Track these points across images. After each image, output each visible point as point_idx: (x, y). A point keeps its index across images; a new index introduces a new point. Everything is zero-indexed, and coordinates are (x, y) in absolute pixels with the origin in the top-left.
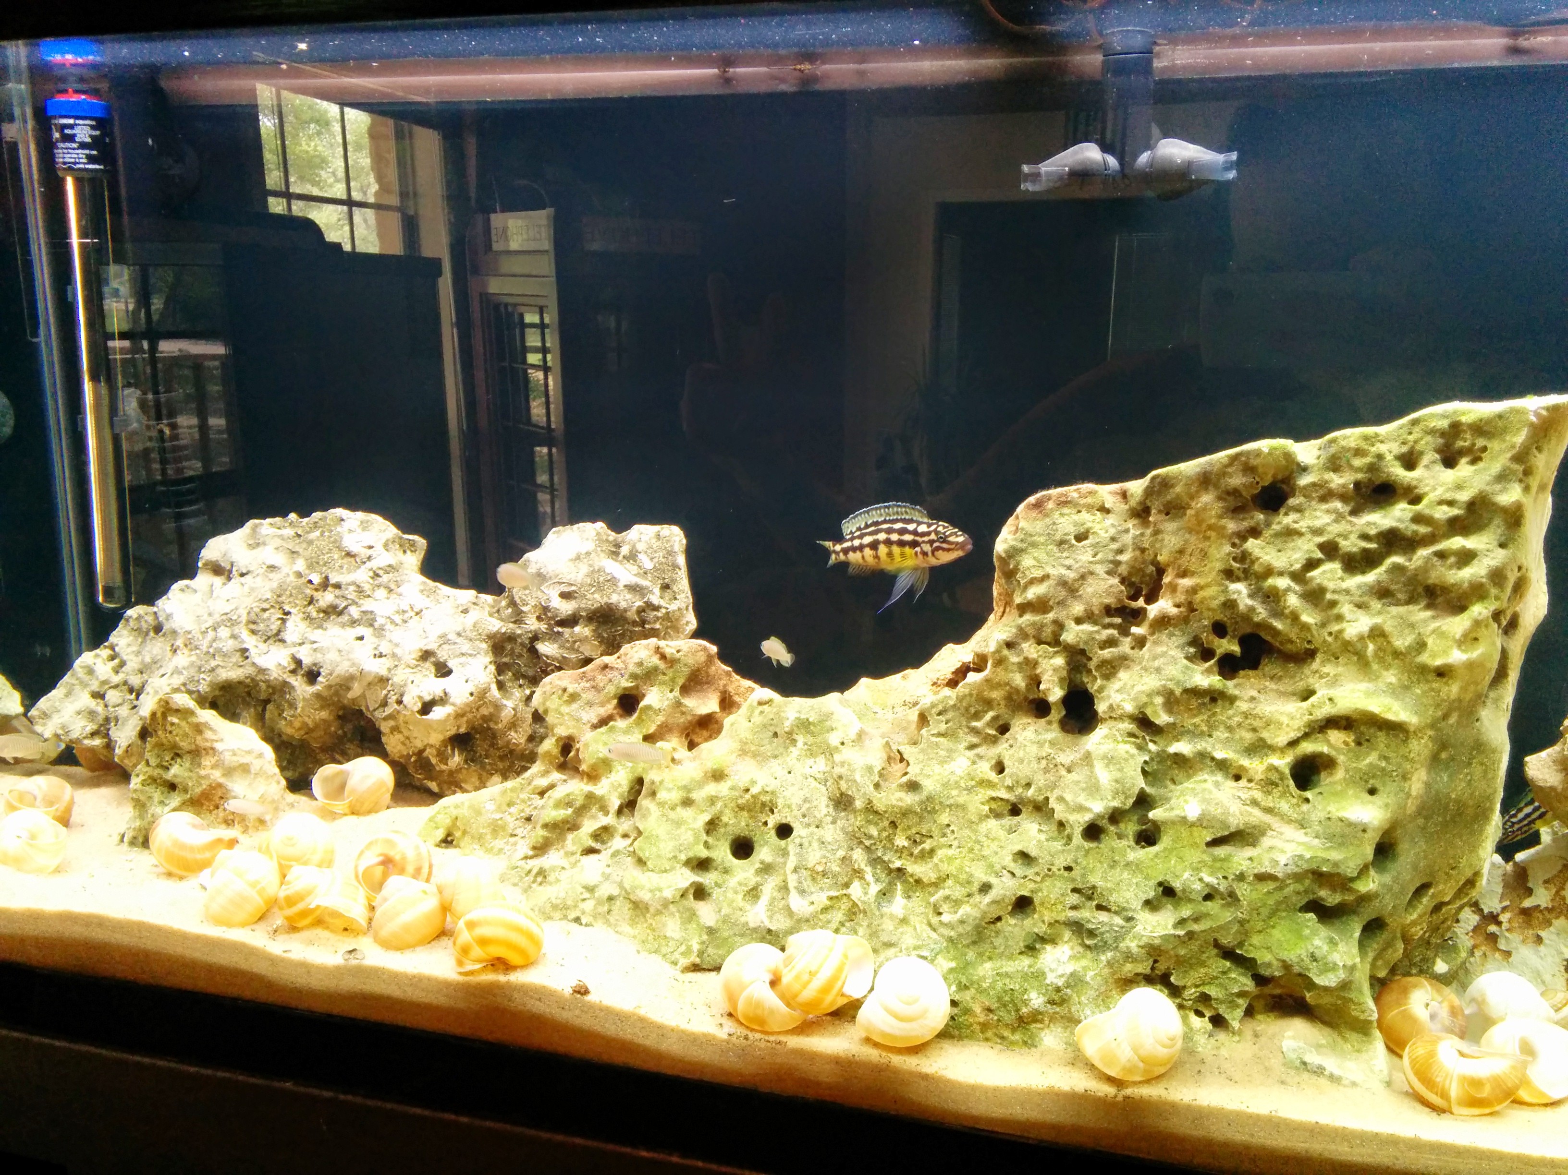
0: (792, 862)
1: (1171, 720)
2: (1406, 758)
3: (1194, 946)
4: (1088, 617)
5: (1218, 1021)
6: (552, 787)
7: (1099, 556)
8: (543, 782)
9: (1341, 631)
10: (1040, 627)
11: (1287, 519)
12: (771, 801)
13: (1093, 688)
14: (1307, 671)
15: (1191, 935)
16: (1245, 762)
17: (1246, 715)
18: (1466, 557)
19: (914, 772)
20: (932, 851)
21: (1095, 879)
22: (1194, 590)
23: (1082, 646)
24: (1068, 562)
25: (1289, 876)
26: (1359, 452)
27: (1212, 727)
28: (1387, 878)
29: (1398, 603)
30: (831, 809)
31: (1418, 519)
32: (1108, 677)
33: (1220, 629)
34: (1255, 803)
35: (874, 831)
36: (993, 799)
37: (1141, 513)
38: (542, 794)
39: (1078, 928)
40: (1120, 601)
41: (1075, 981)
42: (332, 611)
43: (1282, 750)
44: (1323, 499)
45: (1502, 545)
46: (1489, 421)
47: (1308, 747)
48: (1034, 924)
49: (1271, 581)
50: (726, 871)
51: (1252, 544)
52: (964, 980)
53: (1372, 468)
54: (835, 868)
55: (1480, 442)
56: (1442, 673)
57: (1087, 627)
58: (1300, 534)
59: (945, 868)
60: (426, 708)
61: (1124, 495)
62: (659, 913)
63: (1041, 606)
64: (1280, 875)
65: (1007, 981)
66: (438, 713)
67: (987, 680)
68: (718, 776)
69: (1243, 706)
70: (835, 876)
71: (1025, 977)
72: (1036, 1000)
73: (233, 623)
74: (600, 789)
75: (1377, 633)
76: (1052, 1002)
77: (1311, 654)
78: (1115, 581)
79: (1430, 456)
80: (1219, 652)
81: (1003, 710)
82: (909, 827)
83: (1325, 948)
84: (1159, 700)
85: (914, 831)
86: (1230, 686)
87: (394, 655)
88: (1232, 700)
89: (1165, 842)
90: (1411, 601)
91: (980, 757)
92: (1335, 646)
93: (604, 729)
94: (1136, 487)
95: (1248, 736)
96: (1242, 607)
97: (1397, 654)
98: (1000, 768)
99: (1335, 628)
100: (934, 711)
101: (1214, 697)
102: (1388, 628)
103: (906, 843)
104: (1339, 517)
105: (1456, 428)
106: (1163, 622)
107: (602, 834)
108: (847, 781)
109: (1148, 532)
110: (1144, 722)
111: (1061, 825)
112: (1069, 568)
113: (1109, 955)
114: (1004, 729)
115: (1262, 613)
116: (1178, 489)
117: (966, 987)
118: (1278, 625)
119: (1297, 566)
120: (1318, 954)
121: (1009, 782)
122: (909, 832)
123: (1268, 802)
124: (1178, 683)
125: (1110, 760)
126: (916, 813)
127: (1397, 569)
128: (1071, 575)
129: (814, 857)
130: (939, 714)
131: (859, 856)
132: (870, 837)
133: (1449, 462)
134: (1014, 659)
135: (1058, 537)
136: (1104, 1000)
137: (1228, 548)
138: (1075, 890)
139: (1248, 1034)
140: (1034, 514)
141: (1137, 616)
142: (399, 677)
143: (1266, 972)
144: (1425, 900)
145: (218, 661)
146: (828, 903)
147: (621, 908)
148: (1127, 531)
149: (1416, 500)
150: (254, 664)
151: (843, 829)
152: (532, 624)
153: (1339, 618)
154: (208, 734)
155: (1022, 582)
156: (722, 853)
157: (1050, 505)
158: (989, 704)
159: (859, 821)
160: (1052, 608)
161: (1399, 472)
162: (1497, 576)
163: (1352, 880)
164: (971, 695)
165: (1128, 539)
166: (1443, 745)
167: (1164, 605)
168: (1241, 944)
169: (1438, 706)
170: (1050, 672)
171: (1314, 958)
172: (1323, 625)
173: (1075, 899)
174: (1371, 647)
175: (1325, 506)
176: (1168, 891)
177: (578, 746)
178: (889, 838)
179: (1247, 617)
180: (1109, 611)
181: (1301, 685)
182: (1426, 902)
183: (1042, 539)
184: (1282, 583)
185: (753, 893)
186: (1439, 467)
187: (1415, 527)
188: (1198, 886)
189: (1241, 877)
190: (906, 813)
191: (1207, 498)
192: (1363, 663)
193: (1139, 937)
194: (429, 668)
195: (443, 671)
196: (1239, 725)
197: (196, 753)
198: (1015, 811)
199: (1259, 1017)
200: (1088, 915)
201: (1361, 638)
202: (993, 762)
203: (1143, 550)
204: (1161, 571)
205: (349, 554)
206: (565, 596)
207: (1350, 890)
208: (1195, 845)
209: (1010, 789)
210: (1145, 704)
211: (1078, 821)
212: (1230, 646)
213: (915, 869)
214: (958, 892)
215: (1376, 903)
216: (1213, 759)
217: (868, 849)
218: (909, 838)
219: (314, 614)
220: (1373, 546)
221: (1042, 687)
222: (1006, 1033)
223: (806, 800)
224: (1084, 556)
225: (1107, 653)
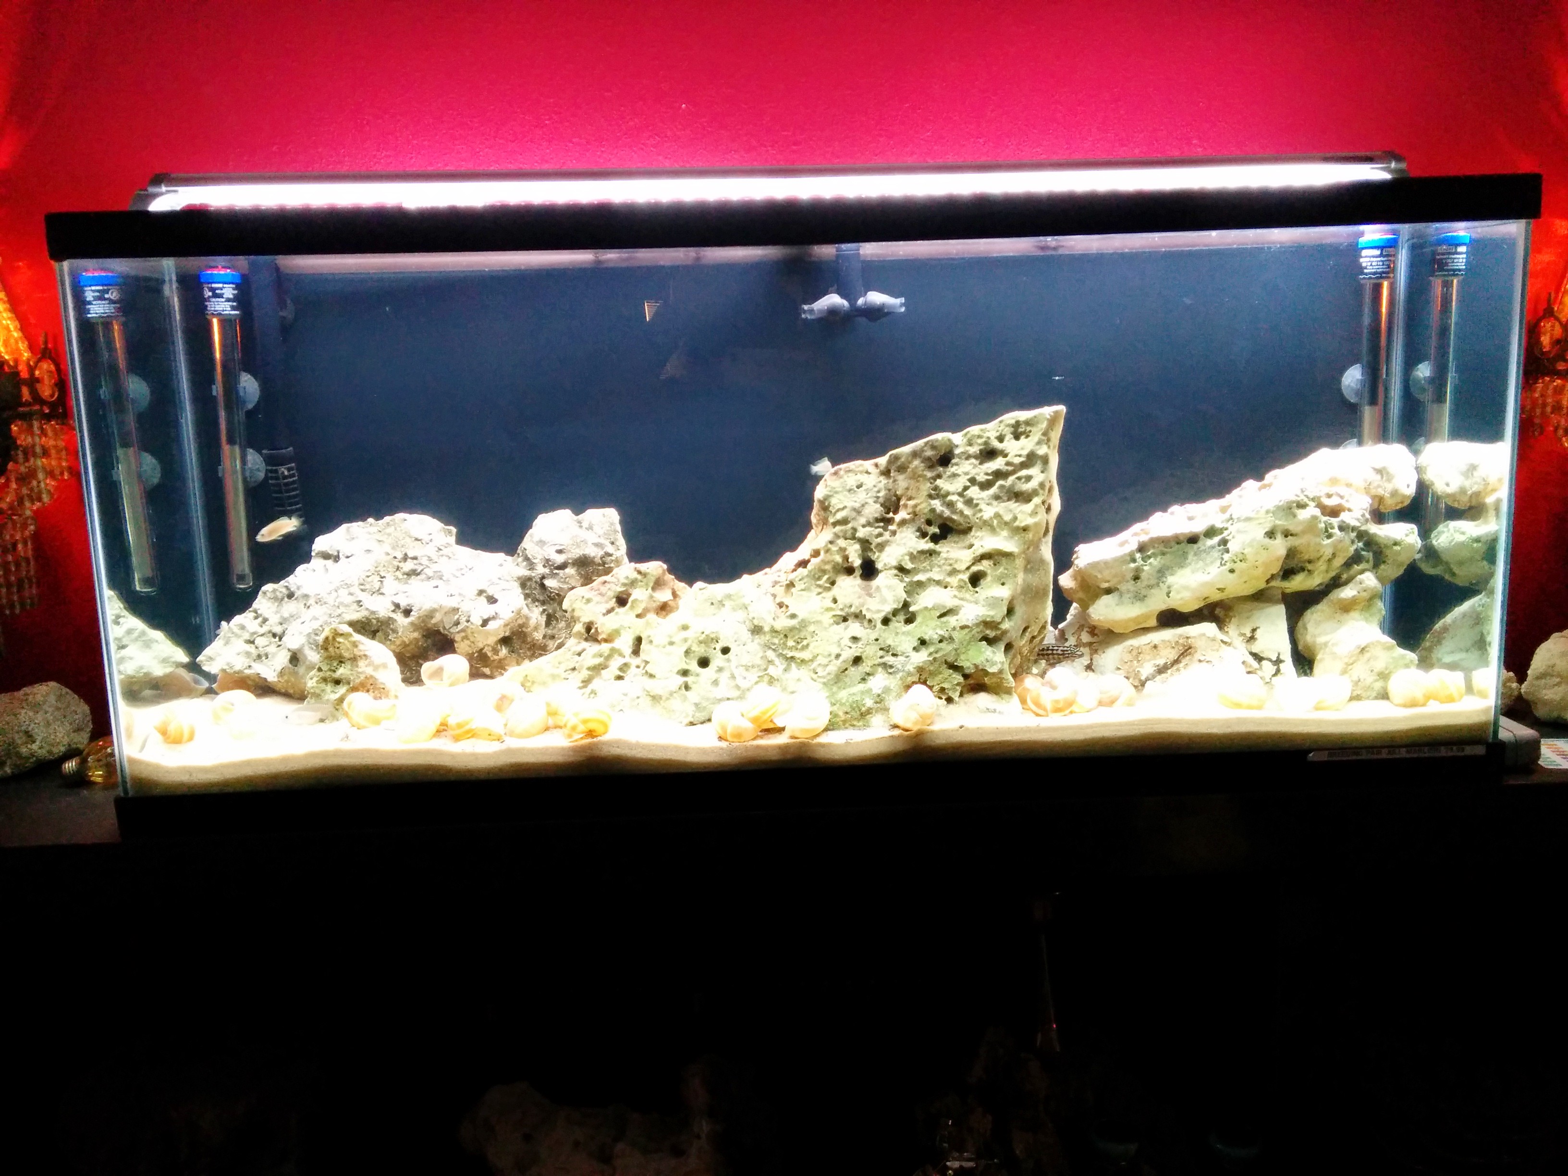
0: (734, 664)
1: (913, 566)
2: (1015, 568)
3: (937, 665)
4: (869, 524)
5: (949, 700)
6: (584, 650)
7: (869, 495)
8: (579, 649)
9: (982, 517)
10: (845, 532)
11: (952, 469)
12: (716, 637)
13: (874, 557)
14: (969, 536)
15: (935, 659)
16: (948, 579)
17: (946, 559)
18: (1029, 478)
19: (792, 610)
20: (808, 645)
21: (889, 642)
22: (916, 506)
23: (867, 538)
24: (855, 499)
25: (974, 625)
26: (979, 437)
27: (932, 567)
28: (1012, 623)
29: (1004, 502)
30: (750, 635)
31: (1008, 464)
32: (881, 551)
33: (929, 523)
34: (955, 596)
35: (776, 641)
36: (834, 616)
37: (886, 473)
38: (579, 654)
39: (885, 666)
40: (882, 515)
41: (887, 690)
42: (414, 573)
43: (964, 572)
44: (967, 458)
45: (1042, 472)
46: (1031, 419)
47: (975, 569)
48: (864, 667)
49: (949, 498)
50: (697, 675)
51: (939, 482)
52: (833, 701)
53: (986, 443)
54: (758, 661)
55: (1028, 429)
56: (1025, 529)
57: (868, 529)
58: (959, 475)
59: (816, 651)
60: (485, 623)
61: (876, 465)
62: (668, 699)
63: (844, 522)
64: (970, 625)
65: (854, 697)
66: (492, 625)
67: (822, 561)
68: (685, 628)
69: (943, 555)
70: (758, 666)
71: (862, 693)
72: (869, 703)
73: (348, 586)
74: (617, 644)
75: (997, 515)
76: (876, 703)
77: (970, 529)
78: (878, 506)
79: (1009, 436)
80: (930, 533)
81: (831, 574)
82: (794, 636)
83: (991, 655)
84: (907, 558)
85: (797, 637)
86: (938, 548)
87: (460, 594)
88: (939, 553)
89: (919, 619)
90: (1009, 500)
91: (824, 598)
92: (980, 523)
93: (612, 614)
94: (883, 461)
95: (949, 568)
96: (938, 511)
97: (1006, 523)
98: (835, 601)
99: (979, 515)
100: (797, 579)
101: (931, 553)
102: (1001, 512)
103: (794, 644)
104: (975, 466)
105: (1017, 424)
106: (903, 523)
107: (624, 667)
108: (758, 619)
109: (891, 481)
110: (901, 569)
111: (870, 621)
112: (856, 502)
113: (901, 674)
114: (833, 583)
115: (947, 513)
116: (903, 460)
117: (835, 704)
118: (955, 517)
119: (960, 490)
120: (989, 659)
121: (841, 606)
122: (794, 639)
123: (961, 595)
124: (914, 549)
125: (889, 587)
126: (797, 628)
127: (1002, 487)
128: (857, 505)
129: (746, 660)
130: (800, 580)
131: (771, 654)
132: (774, 644)
133: (1017, 437)
134: (834, 548)
135: (848, 488)
136: (899, 696)
137: (929, 485)
138: (881, 649)
139: (962, 703)
140: (835, 477)
141: (888, 521)
142: (464, 607)
143: (967, 671)
144: (1027, 634)
145: (342, 609)
146: (758, 679)
147: (646, 702)
148: (880, 482)
149: (1006, 456)
150: (367, 609)
151: (759, 644)
152: (541, 570)
153: (981, 510)
154: (361, 647)
155: (833, 511)
156: (693, 666)
157: (842, 473)
158: (824, 572)
159: (768, 637)
160: (850, 522)
161: (996, 444)
162: (1042, 485)
163: (999, 623)
164: (815, 568)
165: (881, 485)
166: (1028, 562)
167: (902, 515)
168: (956, 660)
169: (1024, 543)
170: (854, 552)
171: (987, 661)
172: (974, 515)
173: (881, 653)
174: (995, 522)
175: (968, 462)
176: (923, 642)
177: (596, 626)
178: (785, 644)
179: (940, 516)
180: (877, 520)
181: (967, 543)
182: (1028, 635)
183: (840, 489)
184: (954, 498)
185: (716, 683)
186: (1014, 441)
187: (1007, 468)
188: (936, 636)
189: (954, 629)
190: (792, 629)
191: (916, 462)
192: (993, 530)
193: (913, 664)
194: (483, 599)
195: (492, 600)
196: (944, 564)
197: (354, 659)
198: (845, 619)
199: (965, 696)
200: (889, 659)
201: (991, 518)
202: (831, 599)
203: (889, 490)
204: (899, 499)
205: (417, 539)
206: (560, 552)
207: (999, 629)
208: (932, 619)
209: (842, 610)
210: (901, 561)
211: (879, 617)
212: (934, 530)
213: (798, 655)
214: (825, 661)
215: (1009, 635)
216: (934, 581)
217: (774, 650)
218: (794, 641)
219: (401, 576)
220: (991, 477)
221: (850, 560)
222: (855, 723)
223: (736, 633)
224: (861, 496)
225: (879, 540)
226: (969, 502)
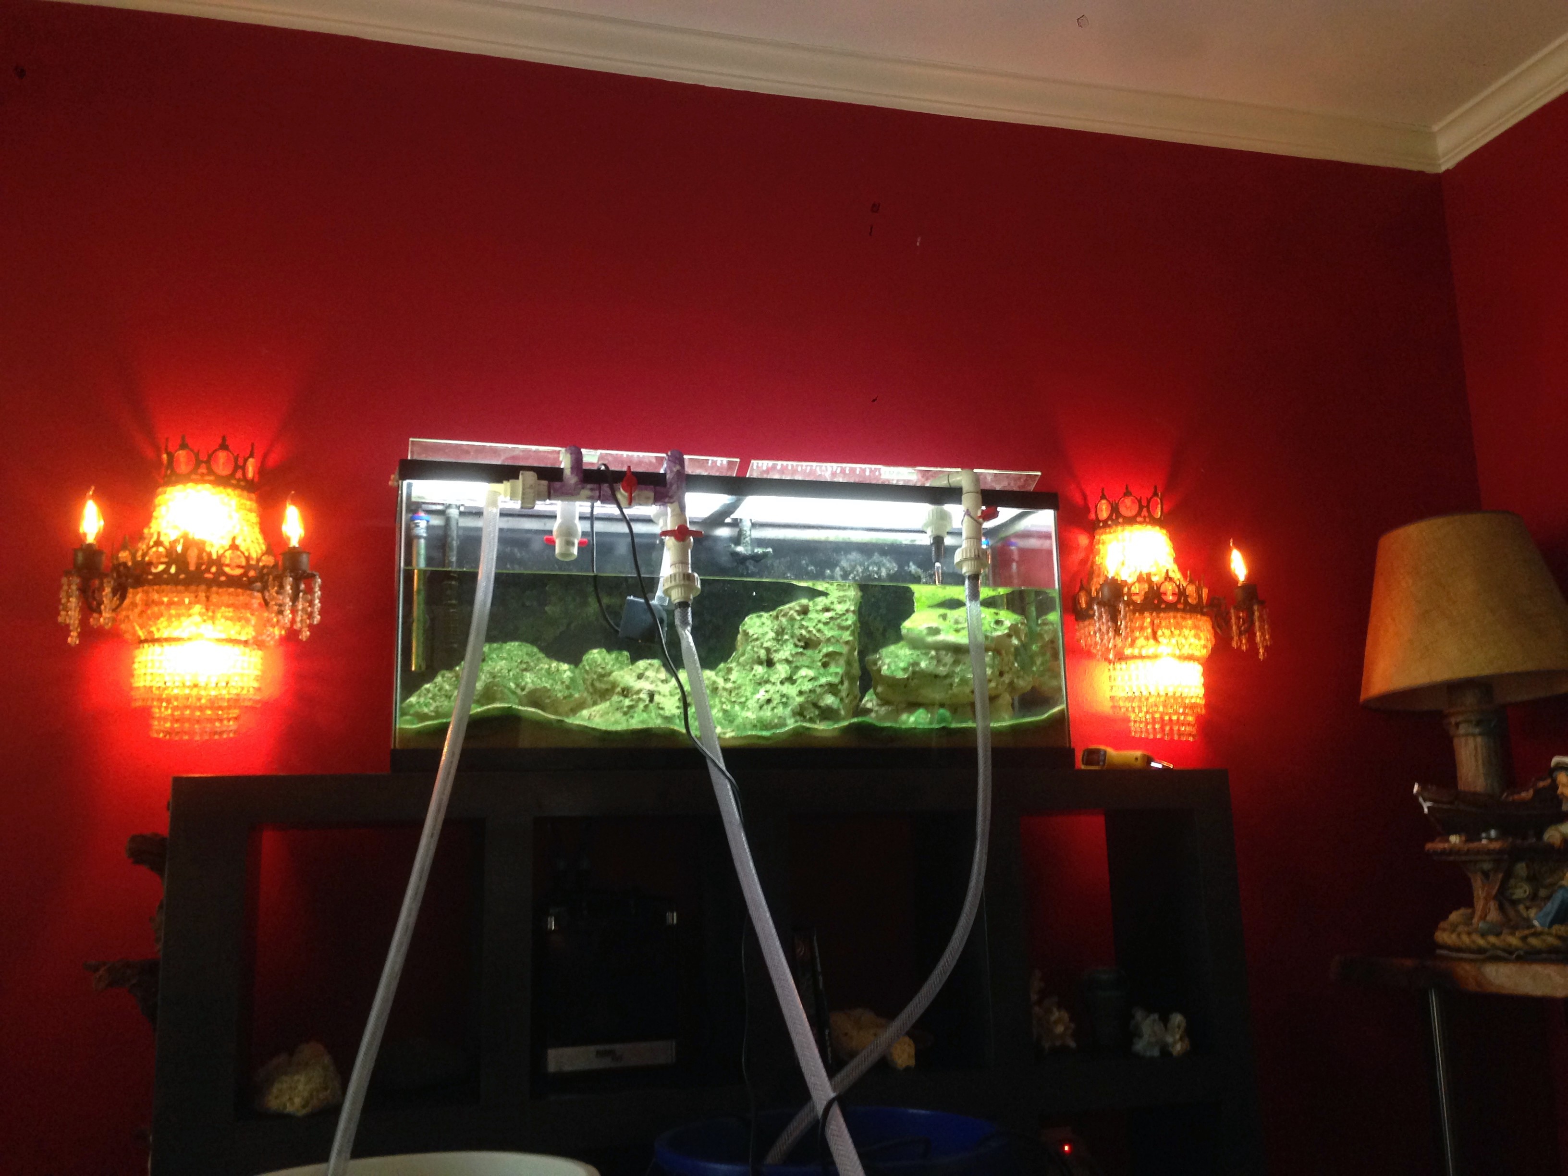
226: (819, 631)
